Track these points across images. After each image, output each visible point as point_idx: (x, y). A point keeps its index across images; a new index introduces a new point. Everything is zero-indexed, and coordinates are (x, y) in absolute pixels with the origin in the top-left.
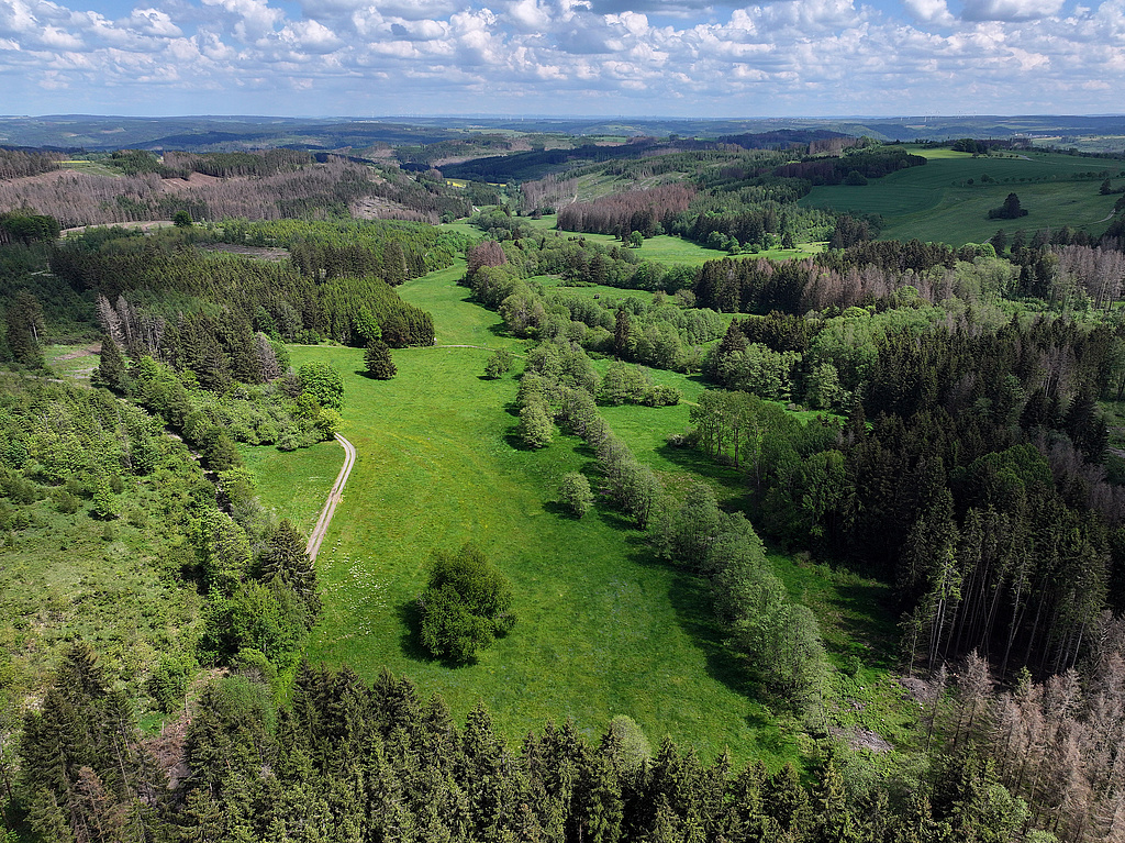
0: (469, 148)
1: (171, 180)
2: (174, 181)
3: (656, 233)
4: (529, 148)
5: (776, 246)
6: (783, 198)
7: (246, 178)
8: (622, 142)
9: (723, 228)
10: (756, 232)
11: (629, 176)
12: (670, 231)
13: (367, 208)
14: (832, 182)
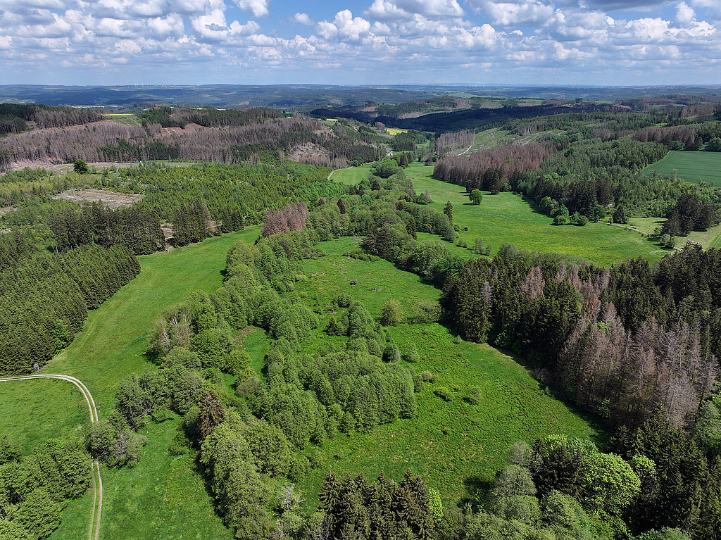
0: (427, 106)
1: (172, 129)
2: (173, 129)
3: (502, 190)
4: (469, 107)
5: (607, 218)
6: (631, 164)
7: (227, 128)
8: (539, 103)
9: (556, 195)
10: (587, 203)
11: (517, 131)
12: (515, 189)
13: (300, 153)
14: (691, 148)
